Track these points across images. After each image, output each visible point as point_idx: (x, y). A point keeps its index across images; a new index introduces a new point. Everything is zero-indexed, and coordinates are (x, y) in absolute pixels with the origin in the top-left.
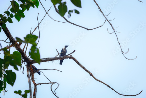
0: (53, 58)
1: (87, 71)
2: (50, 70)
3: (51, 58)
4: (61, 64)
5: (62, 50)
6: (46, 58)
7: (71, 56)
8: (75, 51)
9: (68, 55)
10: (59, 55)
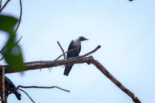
0: (50, 62)
1: (126, 91)
2: (43, 87)
3: (46, 62)
4: (67, 75)
5: (72, 43)
6: (36, 62)
7: (92, 57)
8: (99, 47)
9: (84, 56)
10: (64, 55)
